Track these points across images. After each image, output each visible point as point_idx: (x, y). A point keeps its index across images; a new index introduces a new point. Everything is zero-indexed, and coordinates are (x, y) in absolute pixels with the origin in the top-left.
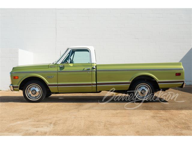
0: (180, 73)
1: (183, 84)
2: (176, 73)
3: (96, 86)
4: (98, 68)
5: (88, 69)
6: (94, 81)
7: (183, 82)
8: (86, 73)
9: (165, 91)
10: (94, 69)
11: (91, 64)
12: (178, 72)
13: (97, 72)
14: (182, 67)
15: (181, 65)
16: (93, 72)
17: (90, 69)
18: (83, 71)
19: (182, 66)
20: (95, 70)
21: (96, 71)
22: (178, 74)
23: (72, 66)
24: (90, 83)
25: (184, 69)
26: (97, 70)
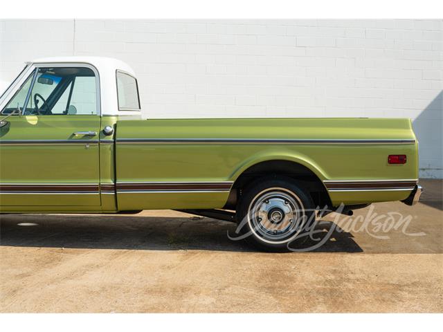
0: (405, 156)
1: (414, 192)
2: (390, 156)
3: (115, 192)
4: (123, 133)
5: (86, 136)
6: (106, 177)
7: (413, 184)
8: (81, 147)
9: (351, 214)
10: (109, 134)
11: (100, 119)
12: (397, 150)
13: (117, 147)
14: (411, 134)
15: (407, 127)
16: (103, 146)
17: (94, 135)
18: (72, 141)
19: (411, 130)
20: (111, 138)
21: (114, 142)
22: (397, 159)
23: (34, 123)
24: (95, 183)
25: (417, 142)
26: (117, 139)
